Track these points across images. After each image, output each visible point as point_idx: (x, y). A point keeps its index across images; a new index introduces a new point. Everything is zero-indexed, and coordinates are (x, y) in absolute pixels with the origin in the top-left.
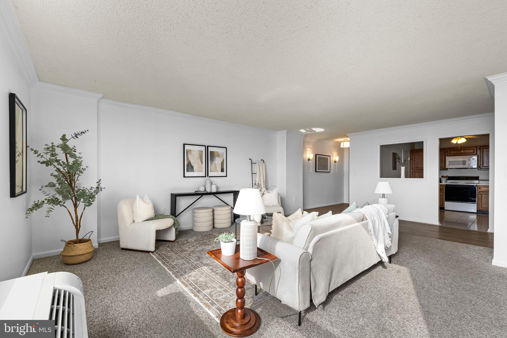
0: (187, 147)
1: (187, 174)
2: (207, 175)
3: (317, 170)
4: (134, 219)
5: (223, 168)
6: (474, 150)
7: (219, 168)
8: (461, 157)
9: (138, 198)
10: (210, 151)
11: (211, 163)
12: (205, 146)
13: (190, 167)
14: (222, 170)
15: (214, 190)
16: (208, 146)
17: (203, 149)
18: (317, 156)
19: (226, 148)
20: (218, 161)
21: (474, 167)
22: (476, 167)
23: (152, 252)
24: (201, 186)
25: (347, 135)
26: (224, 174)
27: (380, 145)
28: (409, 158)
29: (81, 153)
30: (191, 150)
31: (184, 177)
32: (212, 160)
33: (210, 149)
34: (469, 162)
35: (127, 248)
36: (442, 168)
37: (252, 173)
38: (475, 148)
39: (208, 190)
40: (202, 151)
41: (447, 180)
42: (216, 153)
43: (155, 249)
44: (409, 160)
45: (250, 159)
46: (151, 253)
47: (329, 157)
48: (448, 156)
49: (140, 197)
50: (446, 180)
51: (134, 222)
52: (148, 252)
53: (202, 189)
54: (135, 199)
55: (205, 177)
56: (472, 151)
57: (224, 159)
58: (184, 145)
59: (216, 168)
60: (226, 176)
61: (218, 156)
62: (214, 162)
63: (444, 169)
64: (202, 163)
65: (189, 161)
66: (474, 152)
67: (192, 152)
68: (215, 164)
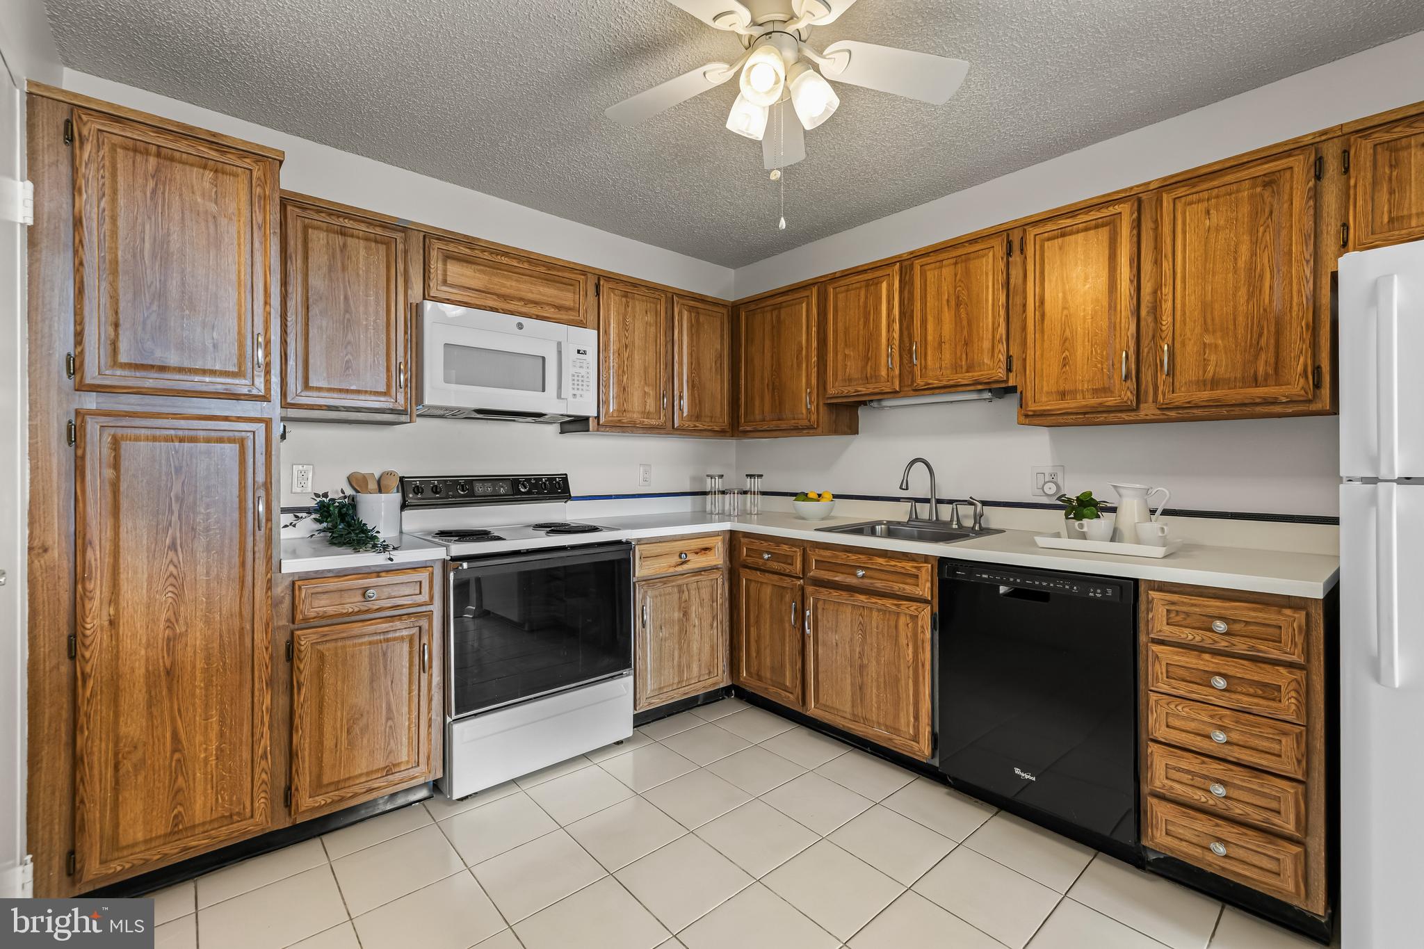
6: (574, 286)
36: (388, 405)
38: (582, 279)
48: (432, 297)
63: (399, 412)
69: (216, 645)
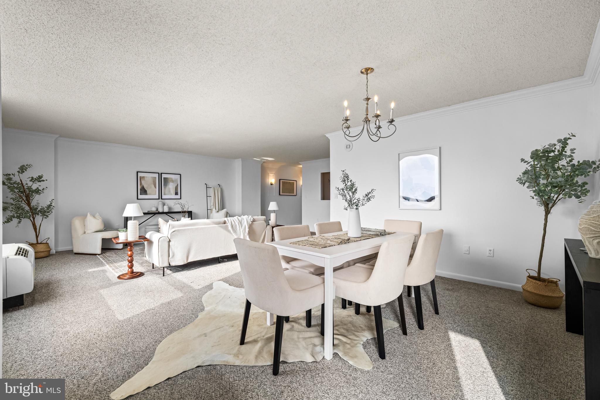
0: (140, 175)
1: (140, 197)
2: (160, 197)
3: (281, 194)
4: (85, 231)
5: (176, 192)
7: (173, 191)
9: (89, 215)
10: (164, 178)
11: (165, 188)
12: (159, 173)
13: (144, 191)
14: (176, 194)
15: (166, 210)
16: (161, 174)
17: (156, 176)
18: (281, 181)
19: (180, 175)
20: (171, 186)
23: (99, 255)
24: (153, 207)
25: (300, 163)
26: (178, 197)
27: (321, 173)
29: (40, 186)
30: (144, 177)
31: (138, 199)
32: (166, 185)
33: (164, 176)
35: (80, 253)
37: (207, 196)
39: (160, 210)
40: (156, 178)
42: (170, 179)
43: (102, 253)
45: (205, 184)
46: (97, 255)
47: (295, 182)
49: (91, 215)
51: (85, 233)
52: (96, 255)
53: (154, 209)
54: (86, 216)
55: (159, 199)
57: (178, 184)
58: (137, 172)
59: (170, 191)
60: (180, 199)
61: (173, 181)
62: (167, 187)
64: (155, 187)
65: (142, 185)
67: (145, 178)
68: (169, 189)
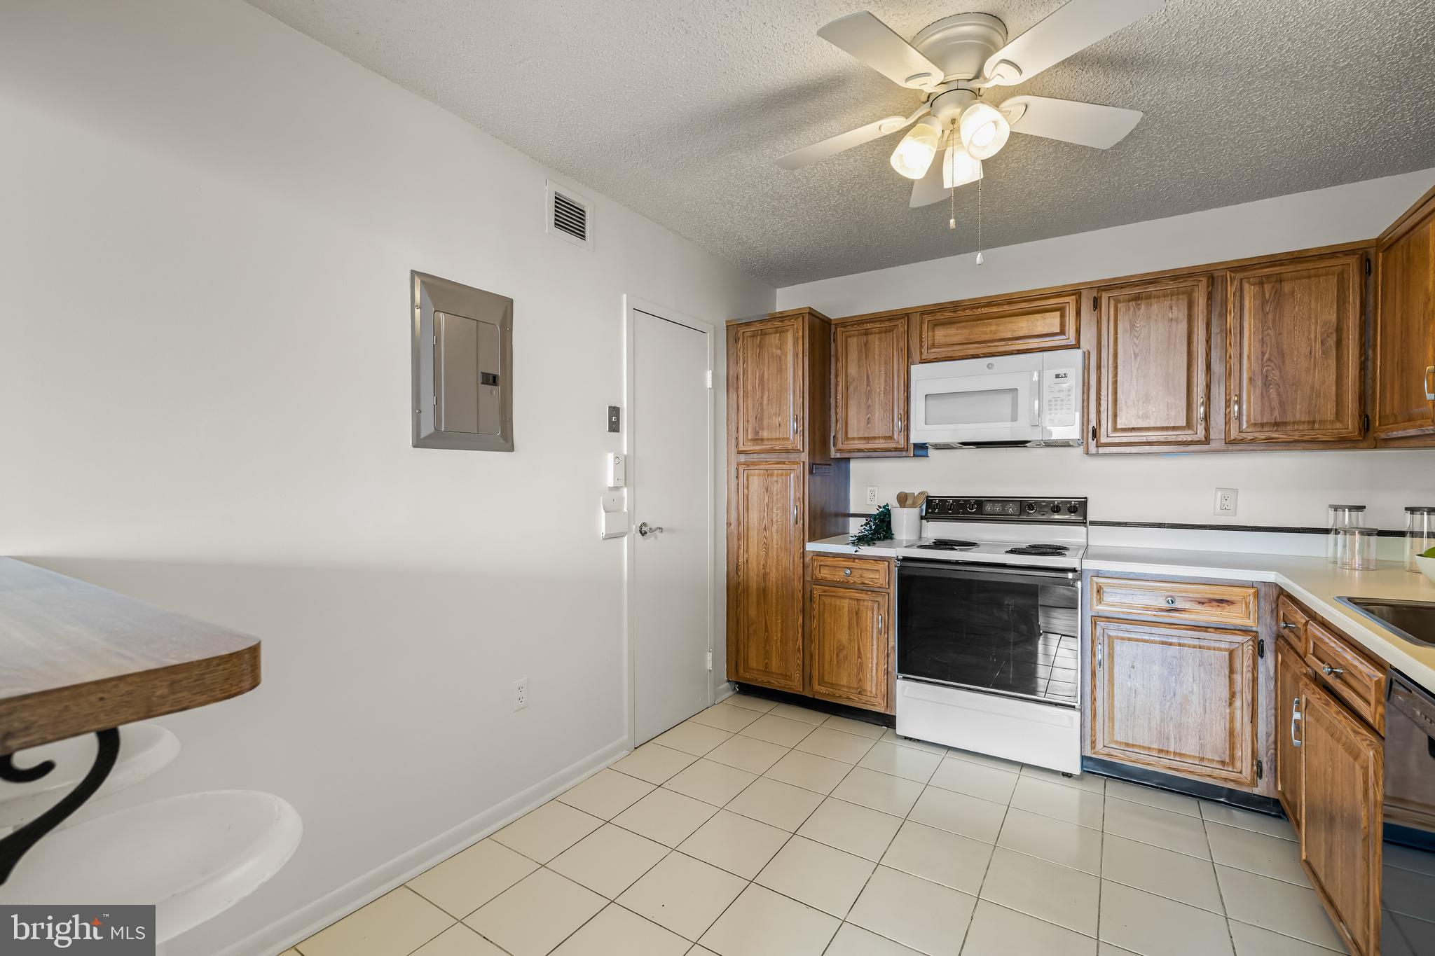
6: (1061, 310)
8: (990, 366)
21: (1058, 433)
22: (1073, 432)
28: (709, 374)
34: (1037, 402)
36: (893, 445)
38: (1071, 299)
41: (922, 518)
44: (709, 384)
48: (923, 362)
50: (917, 517)
56: (1050, 322)
63: (901, 450)
66: (1062, 332)
69: (780, 582)
